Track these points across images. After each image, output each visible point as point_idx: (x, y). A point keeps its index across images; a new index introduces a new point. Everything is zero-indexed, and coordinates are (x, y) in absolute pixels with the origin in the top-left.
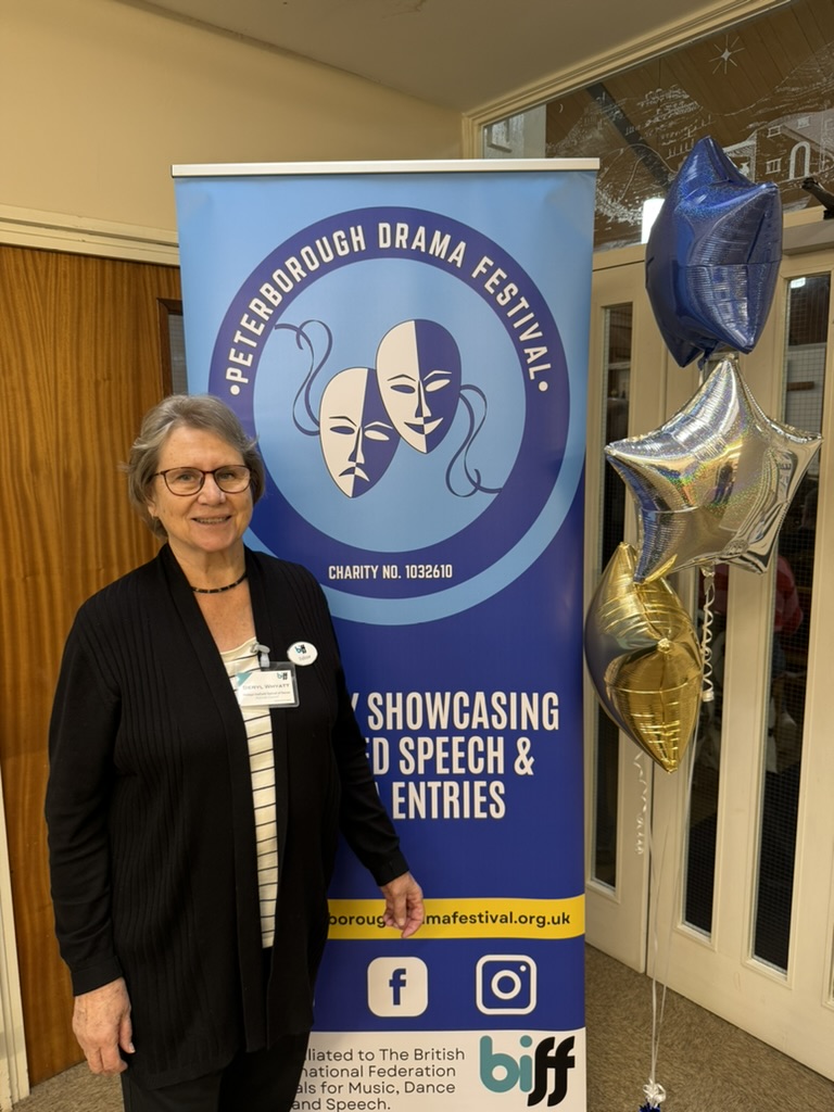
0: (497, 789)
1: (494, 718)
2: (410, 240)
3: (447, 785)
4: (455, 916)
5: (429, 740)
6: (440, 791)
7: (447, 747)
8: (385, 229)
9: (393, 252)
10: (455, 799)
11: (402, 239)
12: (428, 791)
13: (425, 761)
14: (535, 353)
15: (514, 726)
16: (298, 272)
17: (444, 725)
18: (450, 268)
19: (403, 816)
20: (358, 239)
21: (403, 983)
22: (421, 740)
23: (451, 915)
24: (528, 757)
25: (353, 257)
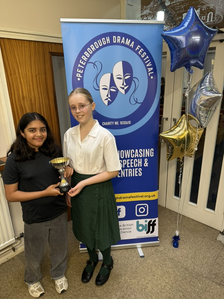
0: (140, 170)
1: (140, 155)
2: (121, 41)
3: (129, 170)
4: (131, 197)
5: (125, 160)
6: (128, 171)
7: (129, 162)
8: (115, 38)
9: (117, 44)
10: (131, 172)
11: (119, 40)
12: (125, 171)
13: (125, 165)
14: (150, 69)
15: (144, 156)
16: (93, 49)
17: (129, 157)
18: (130, 48)
19: (120, 177)
20: (108, 40)
21: (120, 211)
22: (124, 161)
23: (130, 196)
24: (147, 163)
25: (107, 45)
